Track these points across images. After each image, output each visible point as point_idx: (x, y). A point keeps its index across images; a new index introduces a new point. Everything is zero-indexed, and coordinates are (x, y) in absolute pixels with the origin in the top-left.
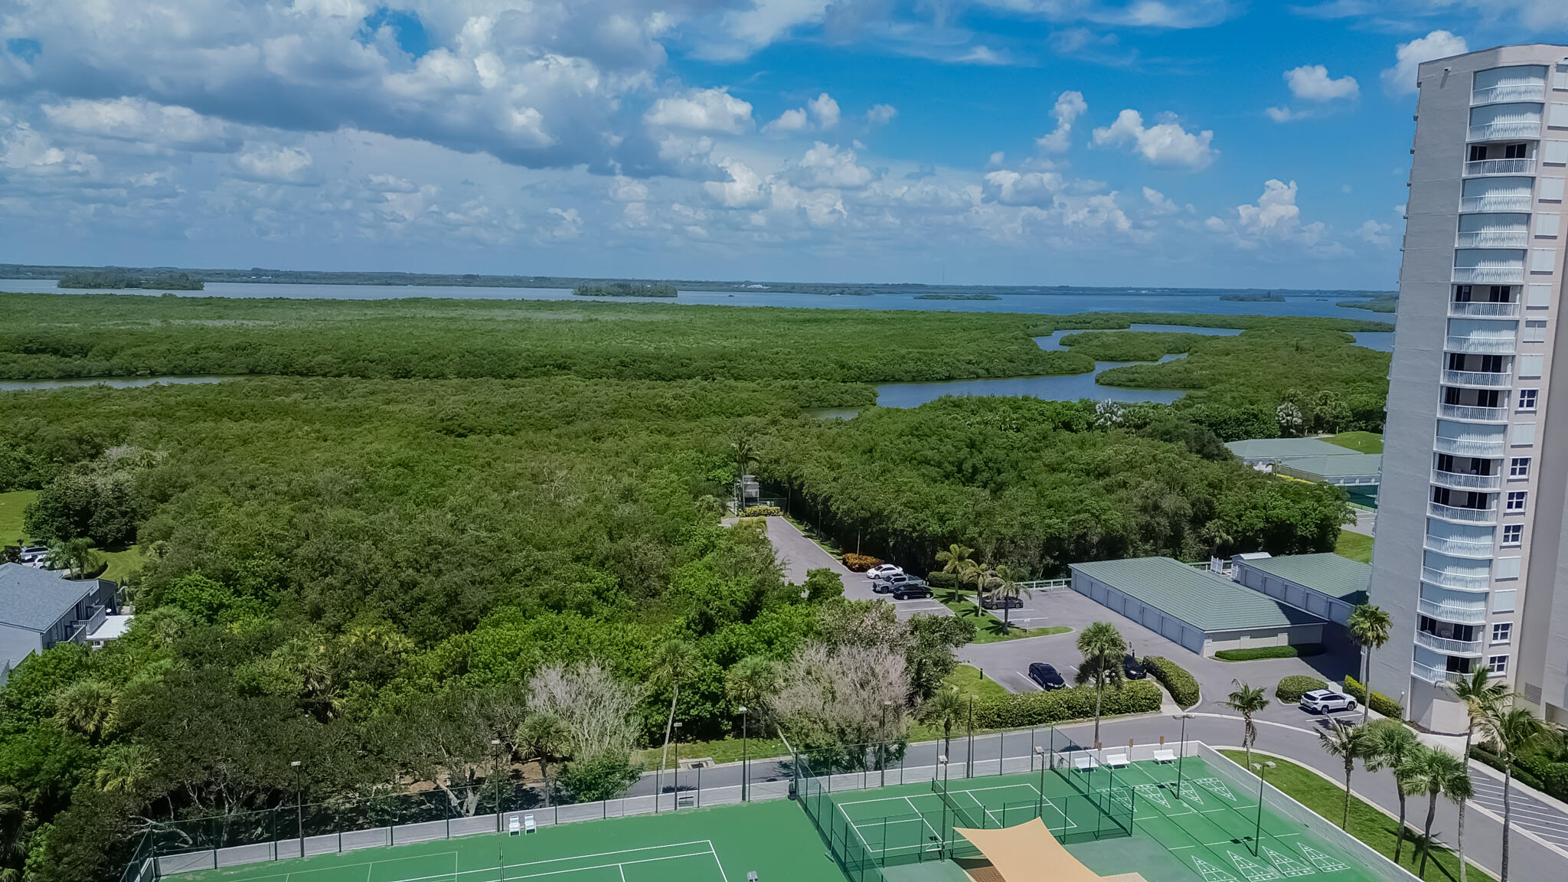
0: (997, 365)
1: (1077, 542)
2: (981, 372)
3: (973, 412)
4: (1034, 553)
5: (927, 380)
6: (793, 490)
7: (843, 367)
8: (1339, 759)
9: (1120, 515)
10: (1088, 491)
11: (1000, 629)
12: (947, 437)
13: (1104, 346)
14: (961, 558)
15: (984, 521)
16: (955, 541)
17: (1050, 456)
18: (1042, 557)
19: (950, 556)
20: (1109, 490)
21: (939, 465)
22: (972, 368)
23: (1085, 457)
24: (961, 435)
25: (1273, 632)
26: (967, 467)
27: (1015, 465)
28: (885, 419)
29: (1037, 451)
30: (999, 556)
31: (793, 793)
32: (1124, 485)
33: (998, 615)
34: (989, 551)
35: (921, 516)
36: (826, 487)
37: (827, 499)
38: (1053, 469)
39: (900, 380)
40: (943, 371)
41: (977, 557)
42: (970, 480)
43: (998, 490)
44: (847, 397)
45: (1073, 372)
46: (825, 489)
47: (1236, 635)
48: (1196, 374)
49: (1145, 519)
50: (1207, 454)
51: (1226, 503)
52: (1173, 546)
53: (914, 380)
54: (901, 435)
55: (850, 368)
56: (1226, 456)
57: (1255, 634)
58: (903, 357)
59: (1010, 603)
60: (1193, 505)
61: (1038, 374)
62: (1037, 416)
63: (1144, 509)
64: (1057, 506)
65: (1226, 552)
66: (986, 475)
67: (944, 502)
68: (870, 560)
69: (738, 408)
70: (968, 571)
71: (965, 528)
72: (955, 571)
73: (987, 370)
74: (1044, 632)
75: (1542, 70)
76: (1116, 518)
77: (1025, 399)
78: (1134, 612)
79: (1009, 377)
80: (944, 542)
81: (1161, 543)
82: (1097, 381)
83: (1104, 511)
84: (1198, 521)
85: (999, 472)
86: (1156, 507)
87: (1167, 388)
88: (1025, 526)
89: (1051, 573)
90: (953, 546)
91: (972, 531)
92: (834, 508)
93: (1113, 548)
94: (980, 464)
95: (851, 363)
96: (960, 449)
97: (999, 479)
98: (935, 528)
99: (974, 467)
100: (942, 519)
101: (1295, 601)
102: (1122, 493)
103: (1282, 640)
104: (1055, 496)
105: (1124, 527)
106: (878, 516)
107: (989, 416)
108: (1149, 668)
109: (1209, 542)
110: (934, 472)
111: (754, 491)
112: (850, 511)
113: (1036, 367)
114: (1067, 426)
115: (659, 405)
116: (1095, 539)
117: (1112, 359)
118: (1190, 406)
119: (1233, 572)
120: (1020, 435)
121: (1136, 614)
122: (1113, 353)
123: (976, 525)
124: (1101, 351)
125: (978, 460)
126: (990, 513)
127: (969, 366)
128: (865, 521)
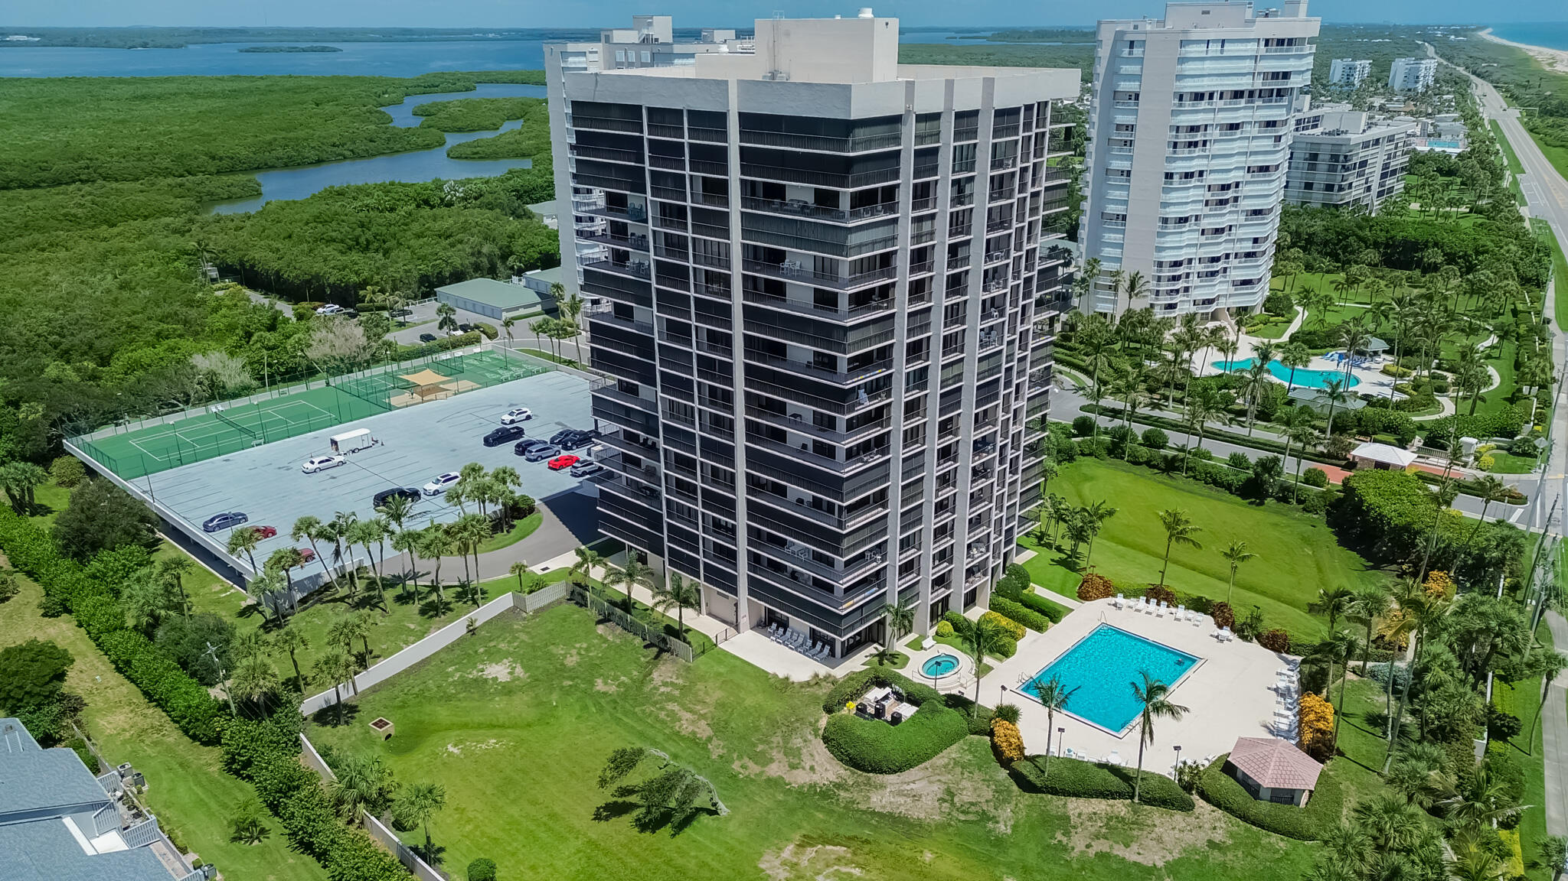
0: (360, 146)
1: (437, 277)
2: (347, 153)
3: (354, 198)
4: (415, 286)
5: (299, 164)
6: (245, 270)
7: (213, 158)
8: (535, 334)
9: (458, 258)
10: (441, 247)
11: (401, 325)
12: (343, 221)
13: (451, 117)
14: (374, 293)
15: (383, 271)
16: (368, 284)
17: (416, 227)
18: (419, 288)
19: (367, 293)
20: (452, 245)
21: (342, 241)
22: (338, 150)
23: (438, 226)
24: (353, 219)
25: (534, 305)
26: (362, 240)
27: (394, 236)
28: (288, 210)
29: (406, 225)
30: (394, 289)
31: (328, 384)
32: (461, 242)
33: (401, 319)
34: (388, 288)
35: (345, 273)
36: (275, 264)
37: (278, 272)
38: (418, 236)
39: (273, 167)
40: (313, 155)
41: (383, 291)
42: (366, 248)
43: (386, 253)
44: (234, 190)
45: (428, 147)
46: (275, 265)
47: (517, 309)
48: (524, 145)
49: (473, 259)
50: (520, 215)
51: (518, 245)
52: (492, 272)
53: (286, 165)
54: (307, 224)
55: (221, 159)
56: (530, 216)
57: (525, 307)
58: (270, 144)
59: (404, 313)
60: (500, 249)
61: (398, 151)
62: (403, 197)
63: (473, 254)
64: (423, 258)
65: (520, 273)
66: (376, 245)
67: (356, 264)
68: (317, 304)
69: (142, 210)
70: (380, 297)
71: (372, 277)
72: (371, 301)
73: (352, 151)
74: (426, 322)
75: (584, 54)
76: (457, 262)
77: (392, 184)
78: (470, 307)
79: (374, 155)
80: (363, 285)
81: (485, 272)
82: (448, 155)
83: (449, 258)
84: (504, 257)
85: (384, 242)
86: (479, 252)
87: (504, 157)
88: (406, 271)
89: (426, 296)
90: (368, 287)
91: (377, 278)
92: (285, 276)
93: (458, 277)
94: (371, 238)
95: (221, 153)
96: (354, 230)
97: (385, 246)
98: (354, 279)
99: (367, 240)
100: (357, 273)
101: (543, 290)
102: (460, 246)
103: (539, 308)
104: (422, 252)
105: (462, 265)
106: (317, 277)
107: (368, 201)
108: (477, 327)
109: (512, 268)
110: (340, 246)
111: (215, 274)
112: (297, 277)
113: (393, 145)
114: (426, 202)
115: (65, 215)
116: (448, 274)
117: (460, 130)
118: (510, 179)
119: (523, 282)
120: (393, 215)
121: (480, 311)
122: (459, 124)
123: (378, 274)
124: (449, 123)
125: (369, 235)
126: (384, 266)
127: (335, 149)
128: (308, 282)
